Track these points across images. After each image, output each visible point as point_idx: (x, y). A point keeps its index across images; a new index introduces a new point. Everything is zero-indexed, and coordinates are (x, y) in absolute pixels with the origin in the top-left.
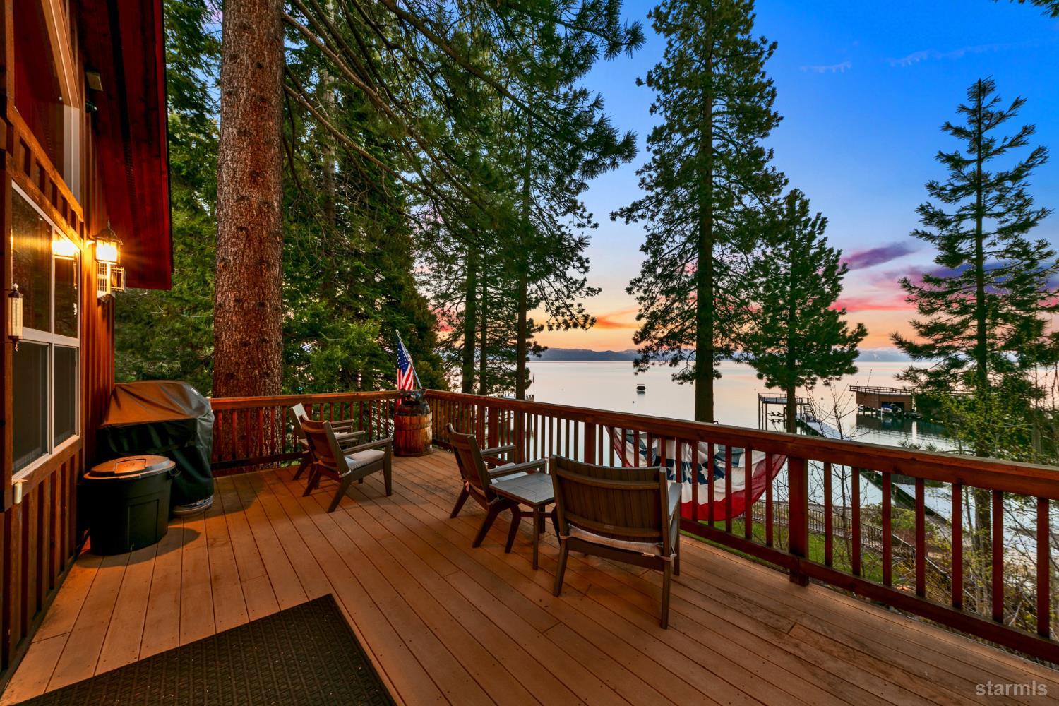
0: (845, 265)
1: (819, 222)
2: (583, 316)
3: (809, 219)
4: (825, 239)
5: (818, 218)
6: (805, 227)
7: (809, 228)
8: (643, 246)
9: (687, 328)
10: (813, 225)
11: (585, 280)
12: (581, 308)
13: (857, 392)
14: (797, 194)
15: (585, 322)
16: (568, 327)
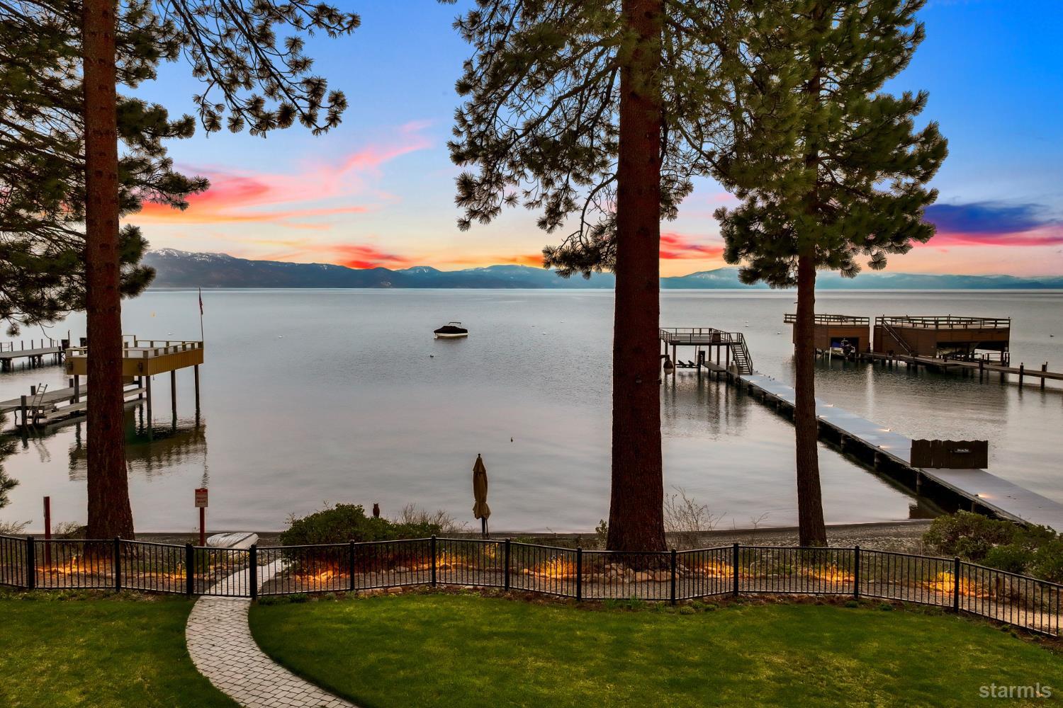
13: (794, 324)
15: (314, 105)
16: (265, 123)
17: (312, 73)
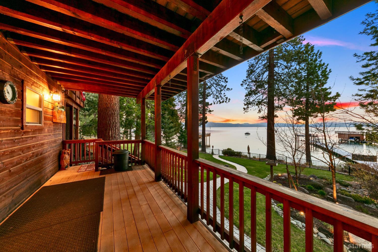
0: (330, 70)
1: (319, 53)
2: (226, 98)
3: (314, 53)
4: (321, 60)
5: (318, 52)
6: (313, 56)
7: (315, 57)
8: (247, 70)
9: (264, 99)
10: (316, 56)
11: (226, 85)
12: (225, 95)
13: (338, 133)
14: (309, 44)
15: (226, 100)
16: (221, 103)
17: (226, 96)
